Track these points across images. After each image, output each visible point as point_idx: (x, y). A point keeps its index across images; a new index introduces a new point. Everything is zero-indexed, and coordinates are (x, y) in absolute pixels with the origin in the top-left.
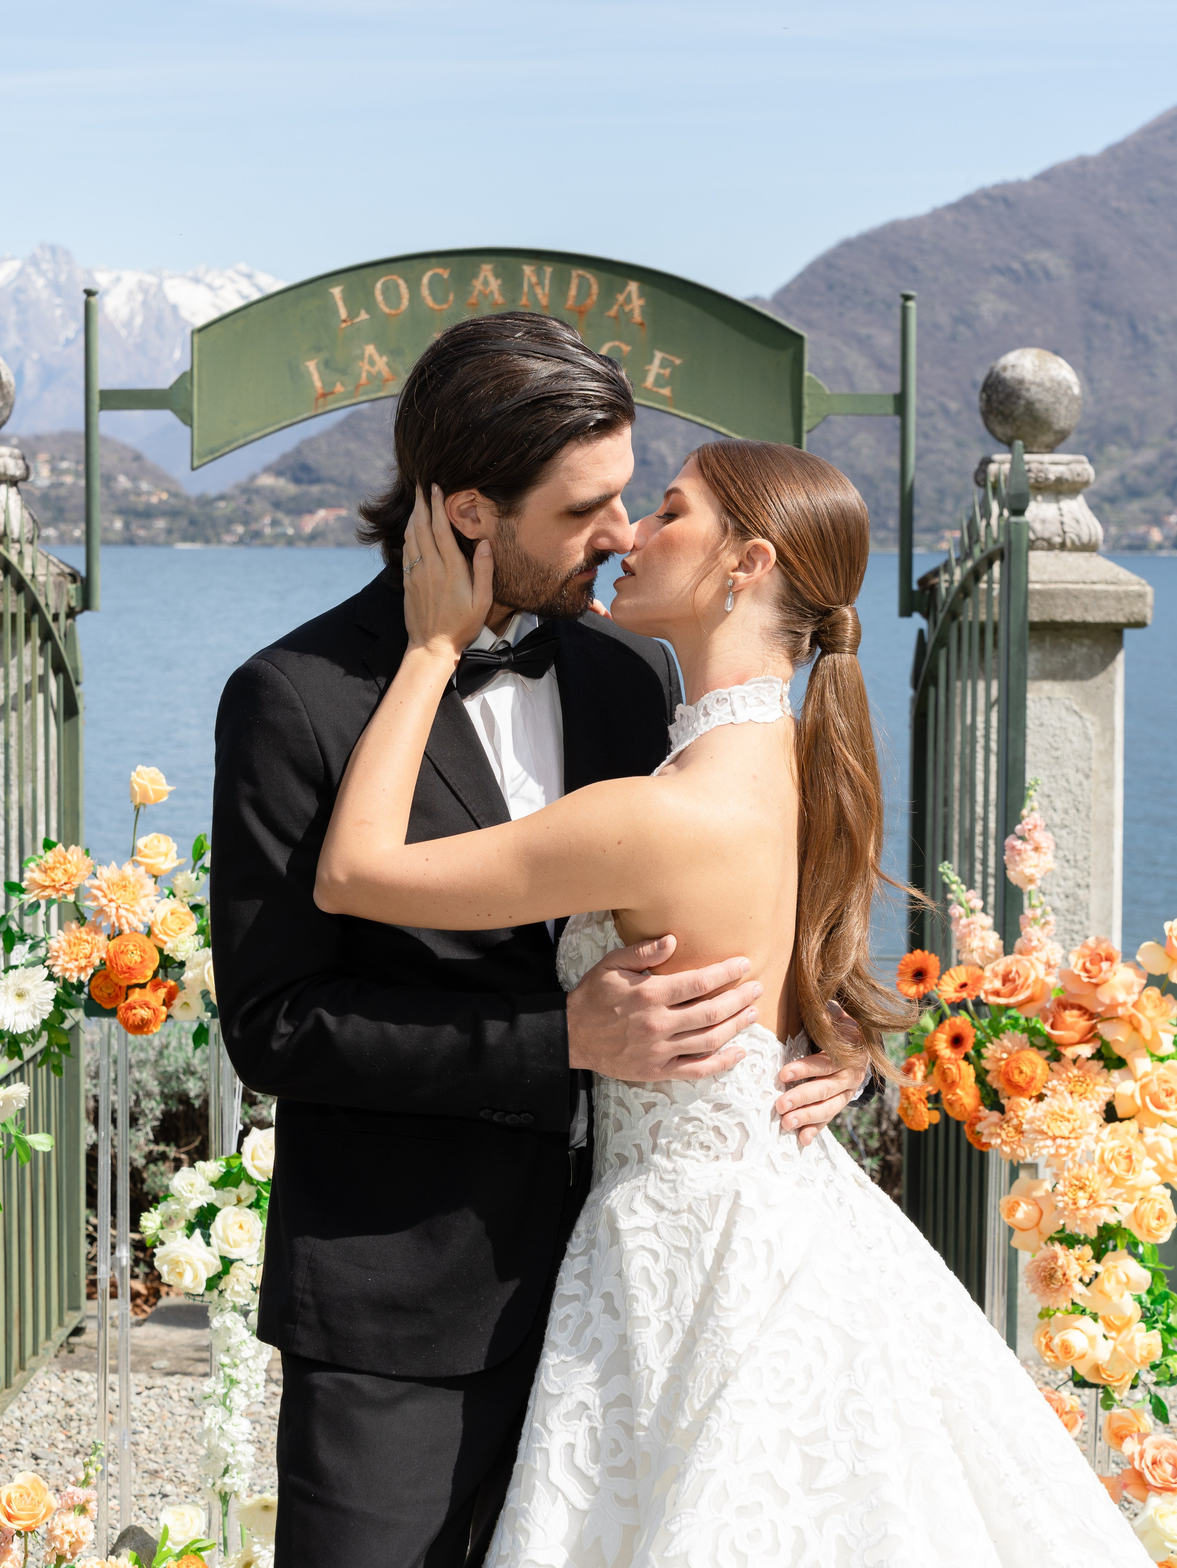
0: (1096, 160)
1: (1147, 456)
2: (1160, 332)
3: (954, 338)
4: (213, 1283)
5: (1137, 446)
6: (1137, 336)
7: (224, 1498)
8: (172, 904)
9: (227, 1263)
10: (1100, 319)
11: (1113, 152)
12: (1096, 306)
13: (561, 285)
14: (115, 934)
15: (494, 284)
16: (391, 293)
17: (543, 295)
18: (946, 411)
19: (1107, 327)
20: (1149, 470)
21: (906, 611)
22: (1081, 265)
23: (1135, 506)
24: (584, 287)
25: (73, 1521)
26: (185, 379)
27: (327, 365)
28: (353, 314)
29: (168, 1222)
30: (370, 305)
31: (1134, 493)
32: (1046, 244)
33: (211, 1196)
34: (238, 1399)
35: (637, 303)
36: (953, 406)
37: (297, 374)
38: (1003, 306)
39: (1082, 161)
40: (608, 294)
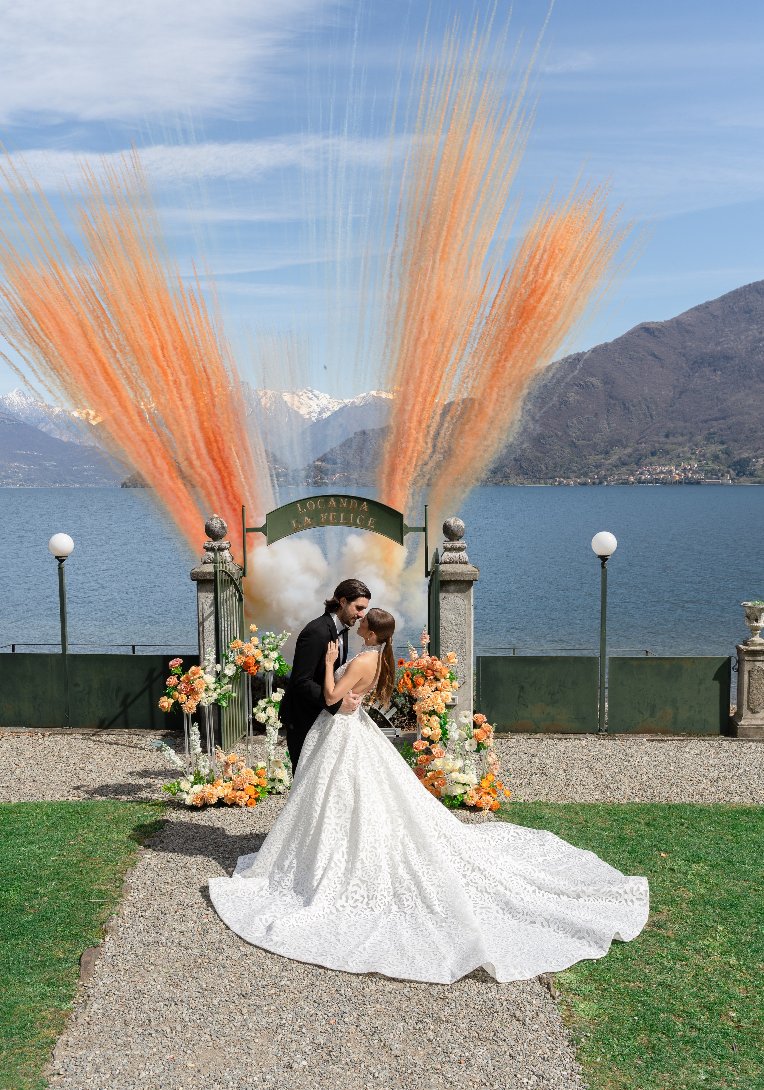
0: (611, 344)
1: (629, 450)
2: (634, 406)
3: (560, 409)
4: (266, 721)
5: (625, 447)
6: (625, 408)
7: (270, 760)
8: (257, 650)
9: (269, 717)
10: (612, 402)
11: (617, 341)
12: (610, 397)
13: (349, 503)
14: (247, 656)
15: (334, 503)
16: (311, 505)
17: (345, 505)
18: (557, 436)
19: (615, 404)
20: (629, 456)
21: (427, 576)
22: (605, 383)
23: (624, 468)
24: (354, 504)
25: (241, 763)
26: (265, 525)
27: (297, 521)
28: (302, 510)
29: (258, 710)
30: (306, 508)
31: (624, 464)
32: (593, 375)
33: (266, 705)
34: (272, 742)
35: (366, 507)
36: (560, 434)
37: (290, 524)
38: (577, 398)
39: (606, 345)
40: (359, 505)
